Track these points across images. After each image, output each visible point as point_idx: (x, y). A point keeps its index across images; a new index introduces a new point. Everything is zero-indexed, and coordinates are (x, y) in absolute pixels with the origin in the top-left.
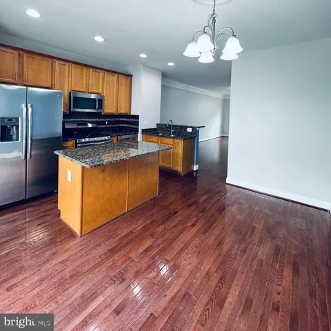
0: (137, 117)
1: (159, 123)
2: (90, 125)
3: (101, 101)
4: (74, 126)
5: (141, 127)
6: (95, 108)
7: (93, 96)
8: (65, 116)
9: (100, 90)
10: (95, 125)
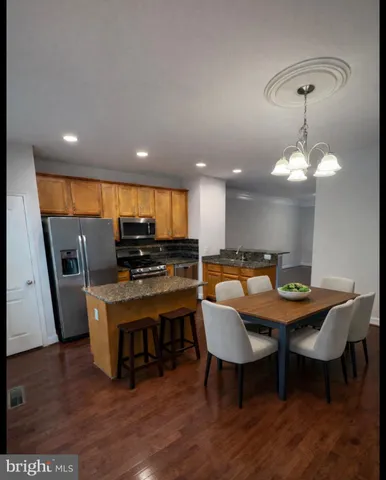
0: (196, 242)
1: (224, 248)
2: (142, 254)
3: (153, 225)
4: (127, 255)
5: (202, 253)
6: (147, 234)
7: (142, 221)
8: (118, 244)
9: (151, 211)
10: (148, 253)
